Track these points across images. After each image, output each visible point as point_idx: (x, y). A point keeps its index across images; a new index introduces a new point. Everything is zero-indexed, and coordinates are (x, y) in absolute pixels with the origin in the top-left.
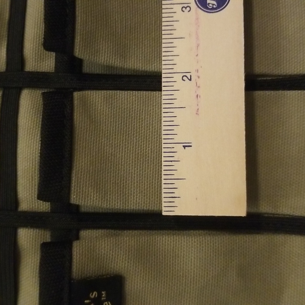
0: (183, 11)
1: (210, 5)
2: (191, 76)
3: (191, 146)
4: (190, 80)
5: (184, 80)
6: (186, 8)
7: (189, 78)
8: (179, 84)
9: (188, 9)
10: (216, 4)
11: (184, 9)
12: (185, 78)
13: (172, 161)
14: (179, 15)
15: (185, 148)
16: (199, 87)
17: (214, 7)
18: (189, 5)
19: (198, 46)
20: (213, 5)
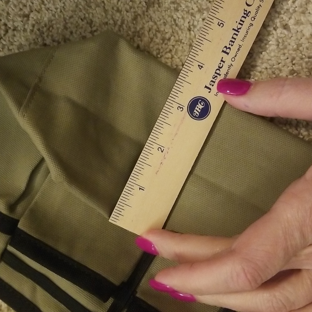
0: (178, 109)
1: (195, 114)
2: (164, 149)
3: (144, 190)
4: (162, 152)
5: (159, 150)
6: (180, 108)
7: (162, 151)
8: (155, 151)
9: (182, 109)
10: (198, 115)
11: (179, 108)
12: (159, 149)
13: (128, 193)
14: (174, 110)
15: (140, 190)
16: (165, 158)
17: (197, 116)
18: (183, 107)
19: (177, 134)
20: (197, 114)
